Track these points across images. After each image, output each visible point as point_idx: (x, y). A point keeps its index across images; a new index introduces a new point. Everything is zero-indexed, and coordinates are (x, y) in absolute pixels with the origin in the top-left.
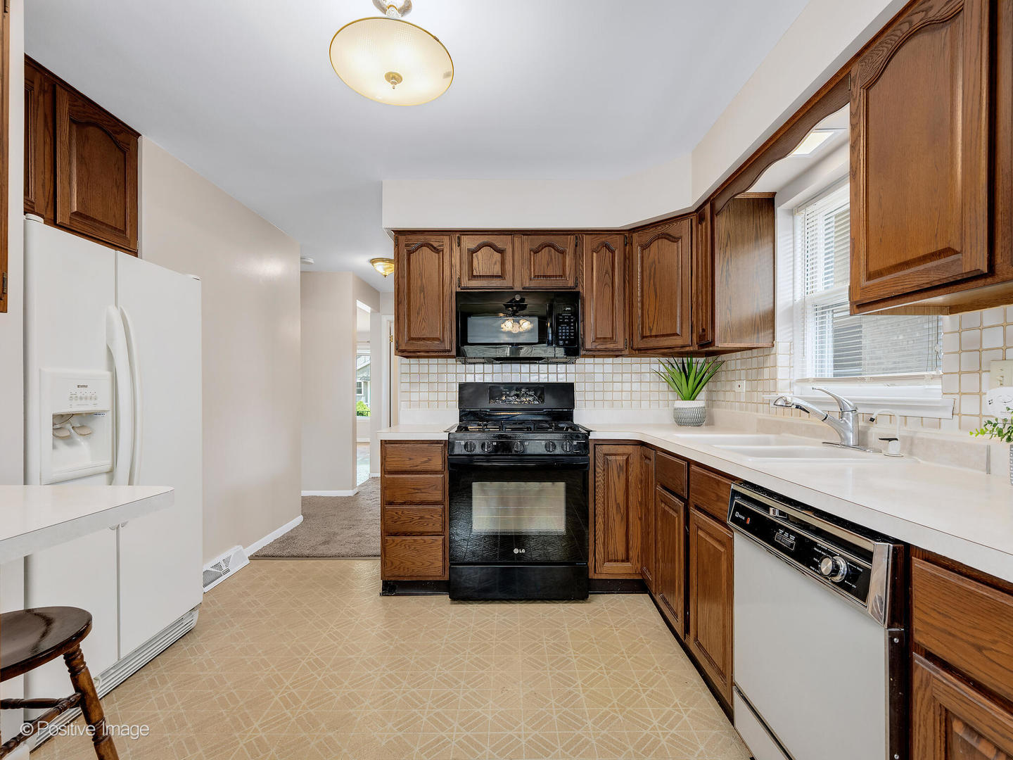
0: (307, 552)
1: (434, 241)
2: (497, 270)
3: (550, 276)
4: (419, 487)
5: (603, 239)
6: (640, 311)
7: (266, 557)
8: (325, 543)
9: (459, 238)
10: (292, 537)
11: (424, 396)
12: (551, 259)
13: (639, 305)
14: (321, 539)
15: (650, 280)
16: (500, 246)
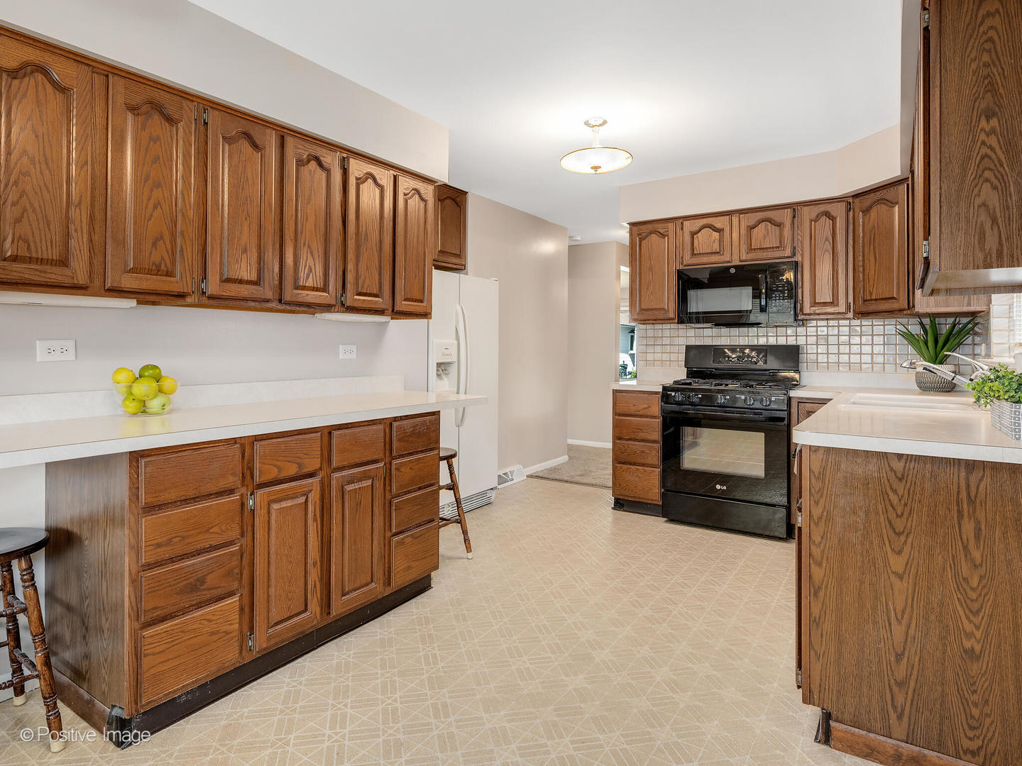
0: (566, 479)
1: (660, 228)
2: (716, 247)
3: (767, 248)
4: (641, 428)
5: (823, 208)
6: (861, 275)
7: (537, 477)
8: (582, 475)
9: (682, 223)
10: (558, 469)
11: (658, 356)
12: (768, 233)
13: (861, 269)
14: (579, 473)
15: (870, 245)
16: (718, 225)
